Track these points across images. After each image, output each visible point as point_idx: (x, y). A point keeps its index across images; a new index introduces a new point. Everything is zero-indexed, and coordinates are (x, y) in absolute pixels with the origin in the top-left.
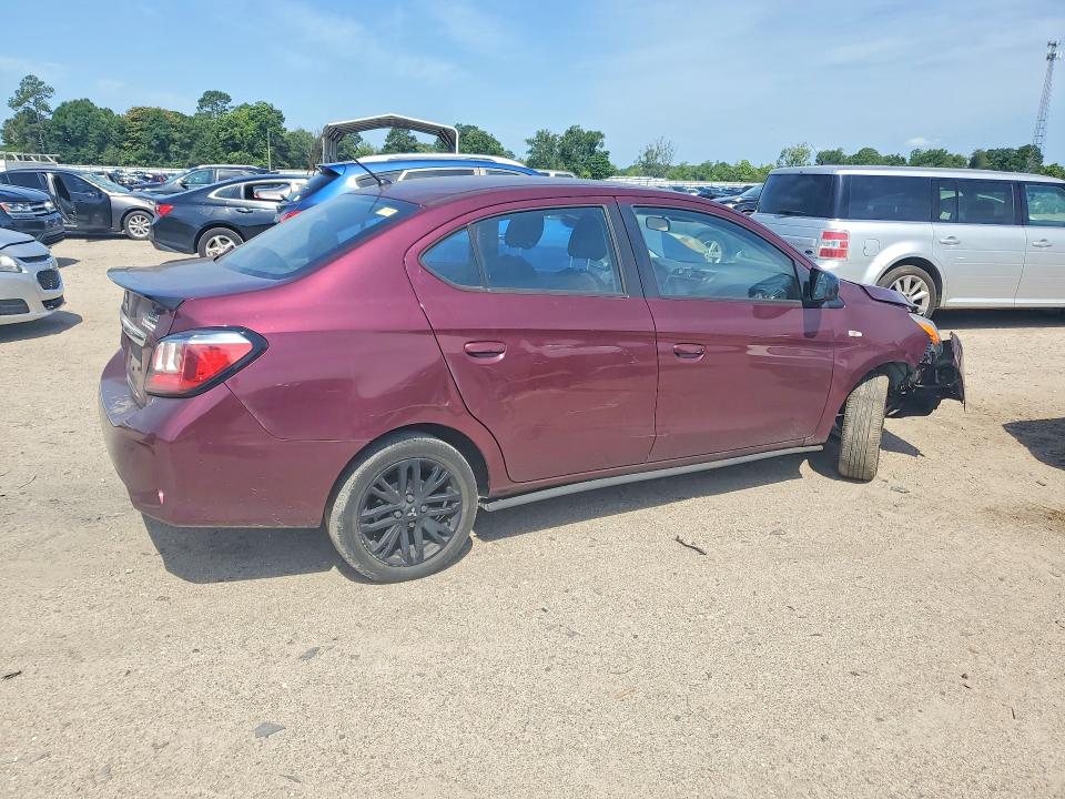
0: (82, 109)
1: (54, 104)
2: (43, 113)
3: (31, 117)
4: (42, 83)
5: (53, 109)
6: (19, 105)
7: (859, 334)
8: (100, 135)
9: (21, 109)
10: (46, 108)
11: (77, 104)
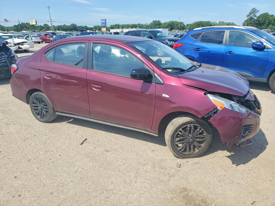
0: (266, 15)
1: (258, 15)
2: (255, 17)
3: (251, 19)
4: (256, 10)
5: (257, 16)
6: (249, 16)
7: (167, 96)
8: (269, 22)
9: (249, 17)
10: (255, 16)
11: (264, 14)
